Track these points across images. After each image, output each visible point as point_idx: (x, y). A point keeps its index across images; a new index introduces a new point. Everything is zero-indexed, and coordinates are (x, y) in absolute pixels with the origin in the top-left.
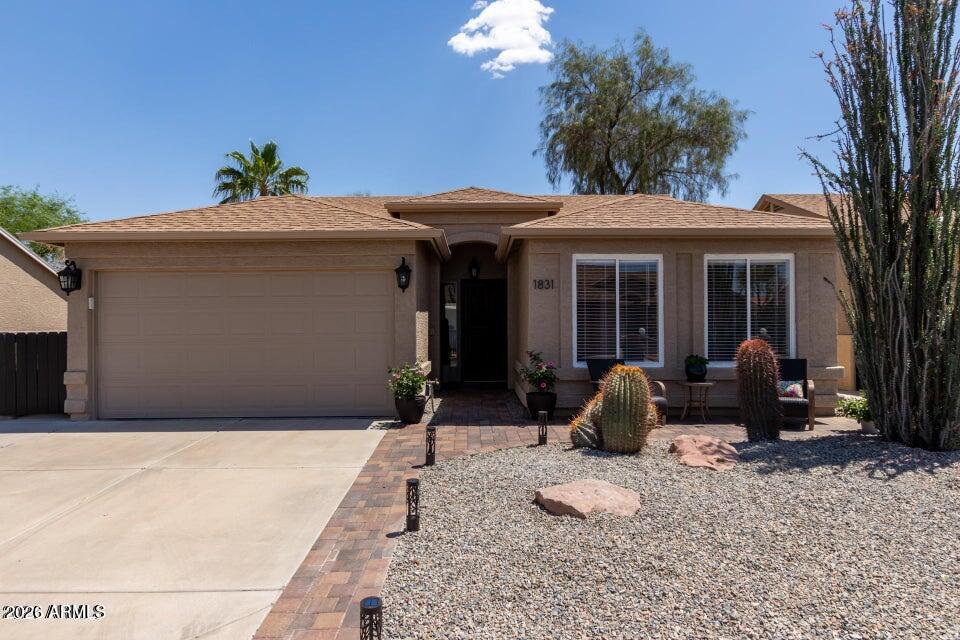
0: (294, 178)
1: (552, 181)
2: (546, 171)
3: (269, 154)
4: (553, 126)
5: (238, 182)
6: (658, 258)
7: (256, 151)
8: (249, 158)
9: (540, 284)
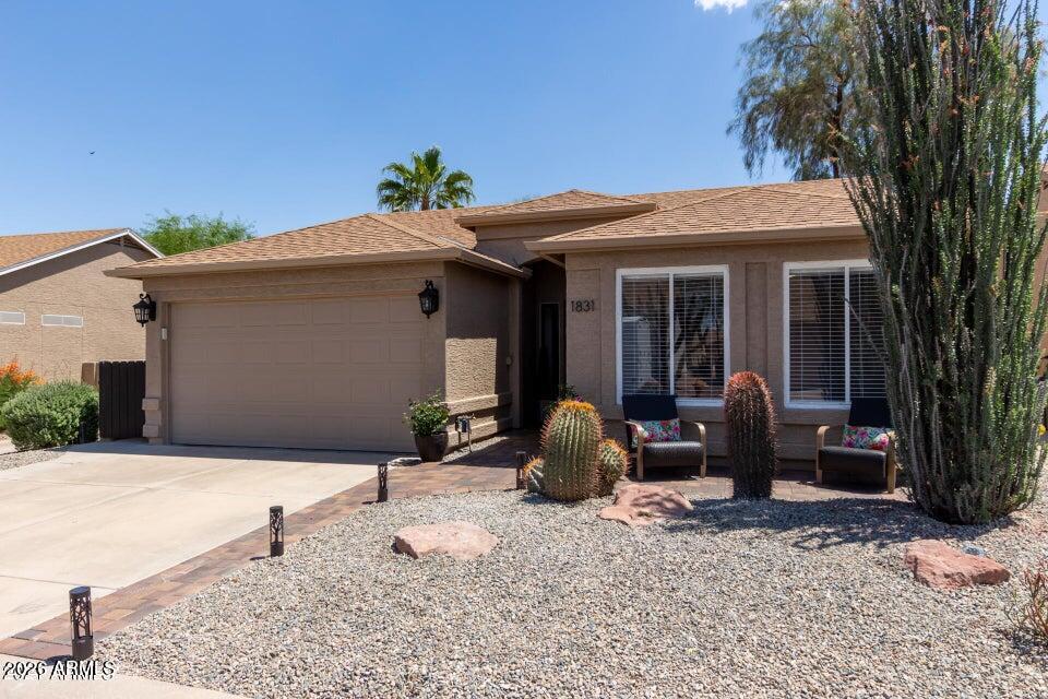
0: (459, 185)
1: (749, 165)
2: (743, 153)
3: (432, 160)
4: (754, 95)
5: (398, 193)
6: (722, 270)
7: (417, 160)
8: (411, 167)
9: (579, 306)
